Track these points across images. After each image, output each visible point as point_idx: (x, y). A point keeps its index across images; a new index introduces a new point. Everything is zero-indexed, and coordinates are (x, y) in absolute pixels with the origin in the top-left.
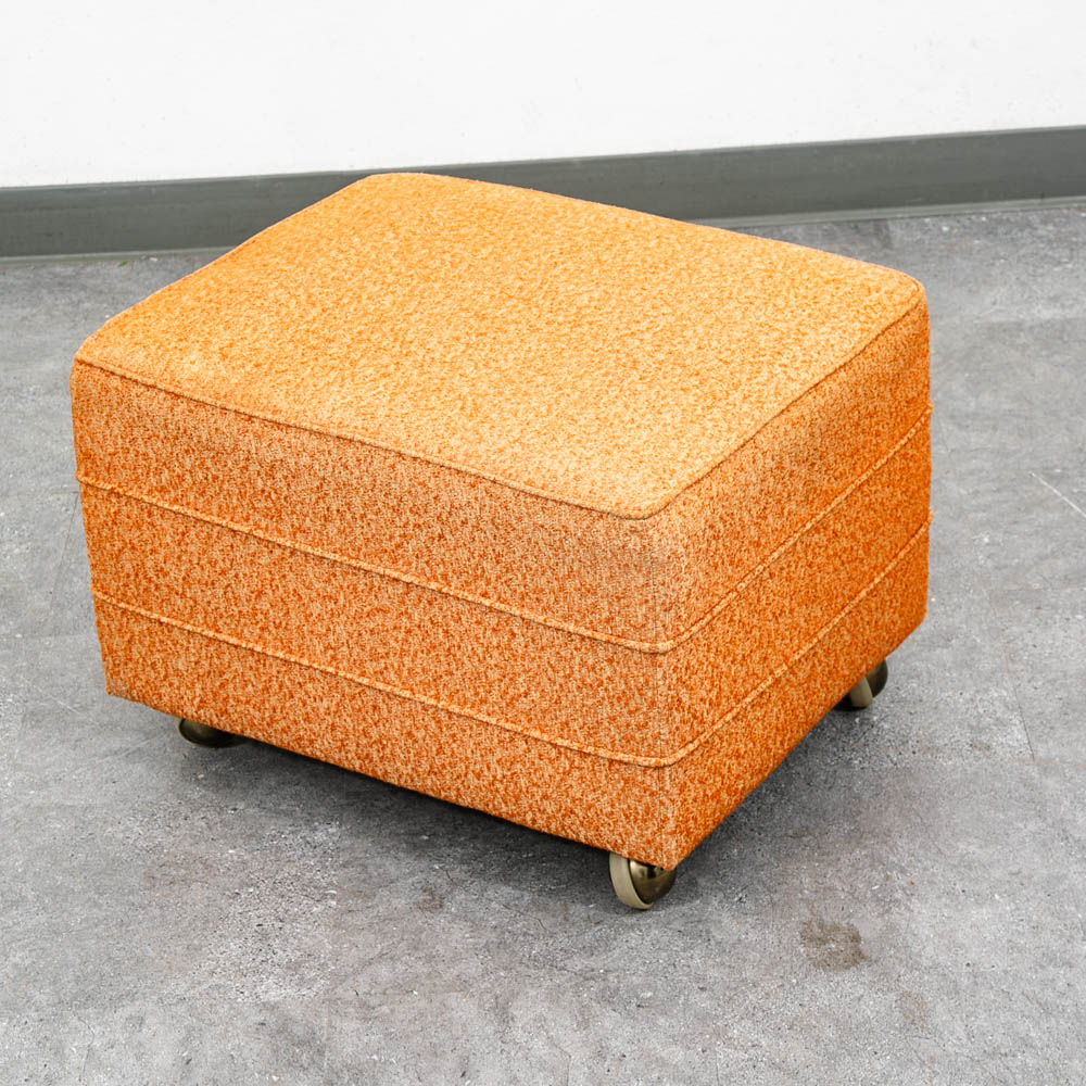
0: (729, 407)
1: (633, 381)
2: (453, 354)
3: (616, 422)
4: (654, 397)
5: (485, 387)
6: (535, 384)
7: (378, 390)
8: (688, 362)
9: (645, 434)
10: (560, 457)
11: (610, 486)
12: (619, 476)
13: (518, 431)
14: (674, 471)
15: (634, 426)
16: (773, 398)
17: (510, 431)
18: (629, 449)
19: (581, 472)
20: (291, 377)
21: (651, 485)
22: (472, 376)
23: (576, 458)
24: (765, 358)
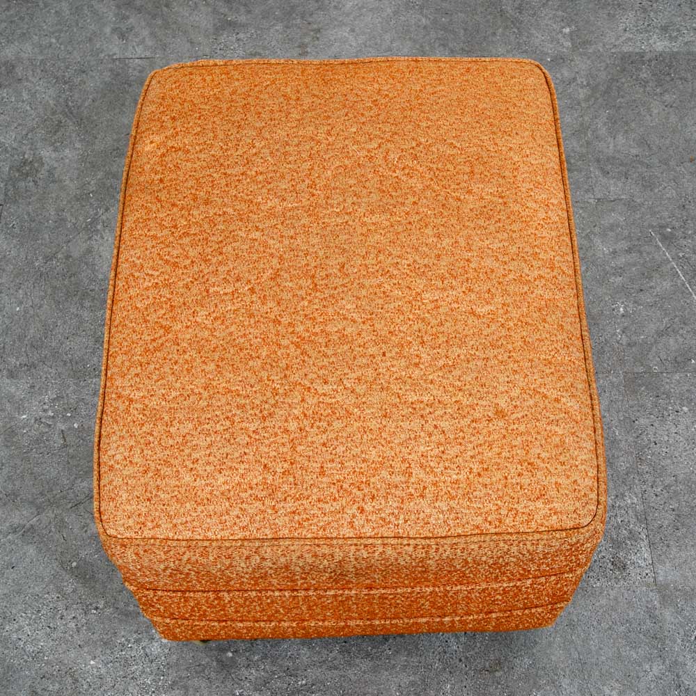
0: (270, 511)
1: (247, 429)
2: (219, 289)
3: (187, 451)
4: (236, 455)
5: (188, 336)
6: (205, 367)
7: (153, 273)
8: (299, 448)
9: (188, 478)
10: (123, 443)
11: (113, 496)
12: (125, 496)
13: (142, 394)
14: (158, 526)
15: (192, 466)
16: (314, 528)
17: (138, 389)
18: (159, 482)
19: (117, 466)
20: (154, 209)
21: (131, 522)
22: (199, 320)
23: (126, 454)
24: (358, 493)
